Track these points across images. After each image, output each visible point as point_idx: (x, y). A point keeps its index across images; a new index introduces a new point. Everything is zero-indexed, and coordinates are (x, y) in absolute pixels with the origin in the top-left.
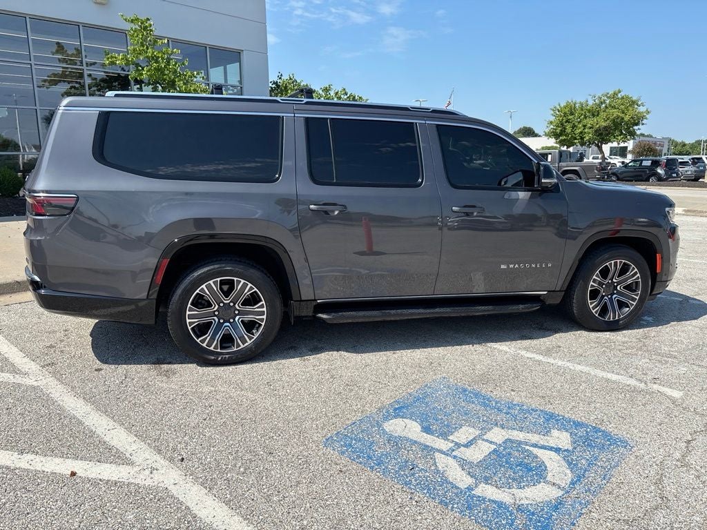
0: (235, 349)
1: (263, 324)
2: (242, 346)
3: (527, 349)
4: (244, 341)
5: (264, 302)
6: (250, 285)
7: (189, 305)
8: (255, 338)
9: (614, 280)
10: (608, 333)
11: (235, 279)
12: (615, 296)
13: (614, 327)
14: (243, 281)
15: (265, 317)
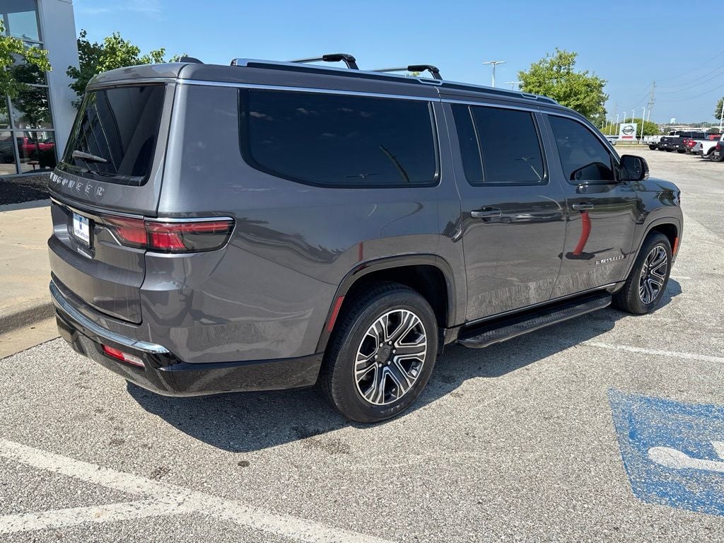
0: (398, 398)
1: (423, 361)
2: (404, 393)
3: (618, 342)
4: (406, 386)
5: (425, 335)
6: (415, 316)
7: (358, 353)
8: (416, 379)
9: (651, 266)
10: (648, 315)
11: (402, 311)
12: (649, 280)
13: (650, 309)
14: (409, 312)
15: (425, 353)
